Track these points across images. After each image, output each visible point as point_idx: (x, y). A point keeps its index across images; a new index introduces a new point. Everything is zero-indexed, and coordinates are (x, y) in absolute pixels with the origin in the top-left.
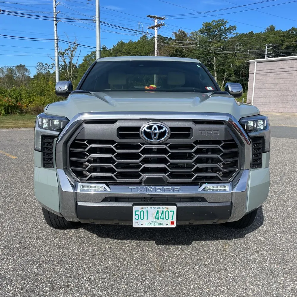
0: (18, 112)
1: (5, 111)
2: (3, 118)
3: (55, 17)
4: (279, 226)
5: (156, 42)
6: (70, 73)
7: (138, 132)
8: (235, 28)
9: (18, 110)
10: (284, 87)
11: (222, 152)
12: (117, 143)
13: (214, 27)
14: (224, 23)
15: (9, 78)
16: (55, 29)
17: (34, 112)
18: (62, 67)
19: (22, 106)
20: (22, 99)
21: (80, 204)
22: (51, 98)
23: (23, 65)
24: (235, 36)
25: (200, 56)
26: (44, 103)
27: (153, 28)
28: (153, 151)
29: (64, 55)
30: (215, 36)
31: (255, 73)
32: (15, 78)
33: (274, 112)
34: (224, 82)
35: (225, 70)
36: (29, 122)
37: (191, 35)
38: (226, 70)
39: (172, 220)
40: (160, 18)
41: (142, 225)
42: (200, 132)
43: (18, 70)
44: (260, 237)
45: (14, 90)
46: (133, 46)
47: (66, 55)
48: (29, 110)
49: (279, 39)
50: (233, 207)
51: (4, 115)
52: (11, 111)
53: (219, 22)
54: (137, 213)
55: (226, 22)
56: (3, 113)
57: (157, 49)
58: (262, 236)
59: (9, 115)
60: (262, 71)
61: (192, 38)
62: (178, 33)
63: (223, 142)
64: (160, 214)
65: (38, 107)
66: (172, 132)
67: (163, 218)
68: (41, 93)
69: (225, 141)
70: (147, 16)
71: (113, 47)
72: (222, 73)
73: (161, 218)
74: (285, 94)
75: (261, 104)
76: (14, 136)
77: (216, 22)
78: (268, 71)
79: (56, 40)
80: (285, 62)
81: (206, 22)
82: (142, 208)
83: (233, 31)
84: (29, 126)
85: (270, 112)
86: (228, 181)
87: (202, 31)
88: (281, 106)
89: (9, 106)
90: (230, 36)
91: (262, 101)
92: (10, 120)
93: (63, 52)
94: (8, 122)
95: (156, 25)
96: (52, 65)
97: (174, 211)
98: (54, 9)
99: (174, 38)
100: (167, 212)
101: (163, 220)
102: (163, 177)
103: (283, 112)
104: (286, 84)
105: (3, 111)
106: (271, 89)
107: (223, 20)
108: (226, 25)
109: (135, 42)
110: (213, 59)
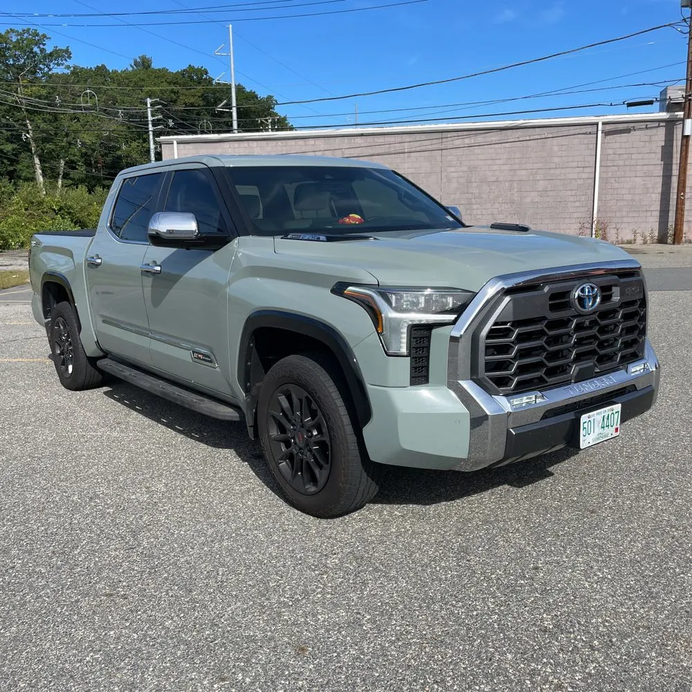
7: (568, 300)
8: (67, 53)
12: (547, 321)
13: (14, 46)
14: (38, 39)
24: (71, 72)
30: (19, 69)
34: (62, 182)
35: (58, 153)
38: (62, 153)
39: (617, 425)
41: (589, 443)
53: (26, 35)
55: (44, 36)
72: (54, 161)
73: (606, 426)
77: (19, 34)
83: (64, 62)
97: (618, 412)
101: (608, 428)
107: (35, 32)
108: (44, 45)
110: (25, 125)
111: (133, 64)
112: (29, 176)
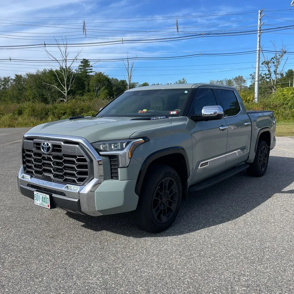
3: (259, 29)
12: (34, 152)
16: (258, 40)
23: (241, 76)
29: (269, 64)
43: (236, 81)
47: (272, 63)
66: (53, 148)
69: (78, 156)
79: (257, 51)
82: (37, 193)
93: (268, 62)
97: (48, 198)
98: (259, 21)
102: (51, 176)
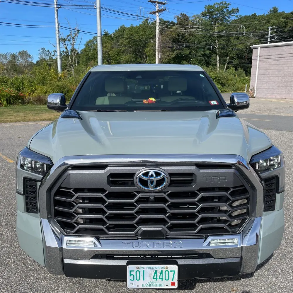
0: (20, 103)
1: (7, 102)
2: (5, 110)
3: (55, 3)
4: (291, 259)
5: (157, 28)
6: (72, 60)
7: (132, 179)
8: (237, 10)
9: (20, 101)
10: (288, 73)
11: (231, 200)
12: (108, 192)
13: (216, 10)
14: (226, 6)
15: (12, 64)
16: (56, 16)
17: (36, 102)
18: (64, 53)
19: (23, 96)
20: (24, 87)
21: (66, 261)
22: (53, 87)
23: (25, 51)
24: (238, 18)
25: (202, 39)
26: (46, 92)
27: (155, 13)
28: (150, 200)
29: (66, 42)
30: (217, 19)
31: (258, 59)
32: (18, 64)
33: (277, 98)
34: (227, 66)
35: (227, 53)
36: (30, 115)
37: (193, 18)
38: (229, 54)
39: (173, 280)
40: (161, 3)
41: (138, 286)
42: (204, 178)
43: (21, 56)
44: (270, 275)
45: (16, 79)
46: (135, 30)
47: (68, 41)
48: (31, 100)
49: (282, 20)
50: (243, 263)
51: (6, 106)
52: (13, 102)
53: (221, 5)
54: (132, 273)
55: (229, 4)
56: (4, 104)
57: (158, 35)
58: (273, 275)
59: (11, 105)
60: (266, 57)
61: (194, 21)
62: (180, 17)
63: (231, 188)
64: (158, 274)
65: (40, 96)
66: (171, 179)
67: (162, 279)
68: (43, 82)
69: (233, 188)
70: (148, 1)
71: (115, 32)
72: (225, 57)
73: (159, 278)
74: (289, 80)
75: (264, 90)
76: (14, 133)
77: (219, 4)
78: (272, 57)
79: (57, 27)
80: (289, 47)
81: (208, 5)
82: (138, 268)
83: (235, 14)
84: (30, 119)
85: (274, 98)
86: (237, 232)
87: (204, 14)
88: (285, 93)
89: (11, 96)
90: (232, 18)
91: (265, 87)
92: (12, 112)
93: (65, 39)
94: (9, 114)
95: (157, 10)
96: (54, 51)
97: (174, 271)
99: (176, 22)
100: (167, 273)
101: (162, 280)
102: (162, 229)
103: (287, 99)
104: (290, 70)
105: (5, 102)
106: (274, 75)
107: (225, 3)
108: (228, 8)
109: (137, 26)
110: (216, 43)
111: (269, 12)
112: (214, 64)
